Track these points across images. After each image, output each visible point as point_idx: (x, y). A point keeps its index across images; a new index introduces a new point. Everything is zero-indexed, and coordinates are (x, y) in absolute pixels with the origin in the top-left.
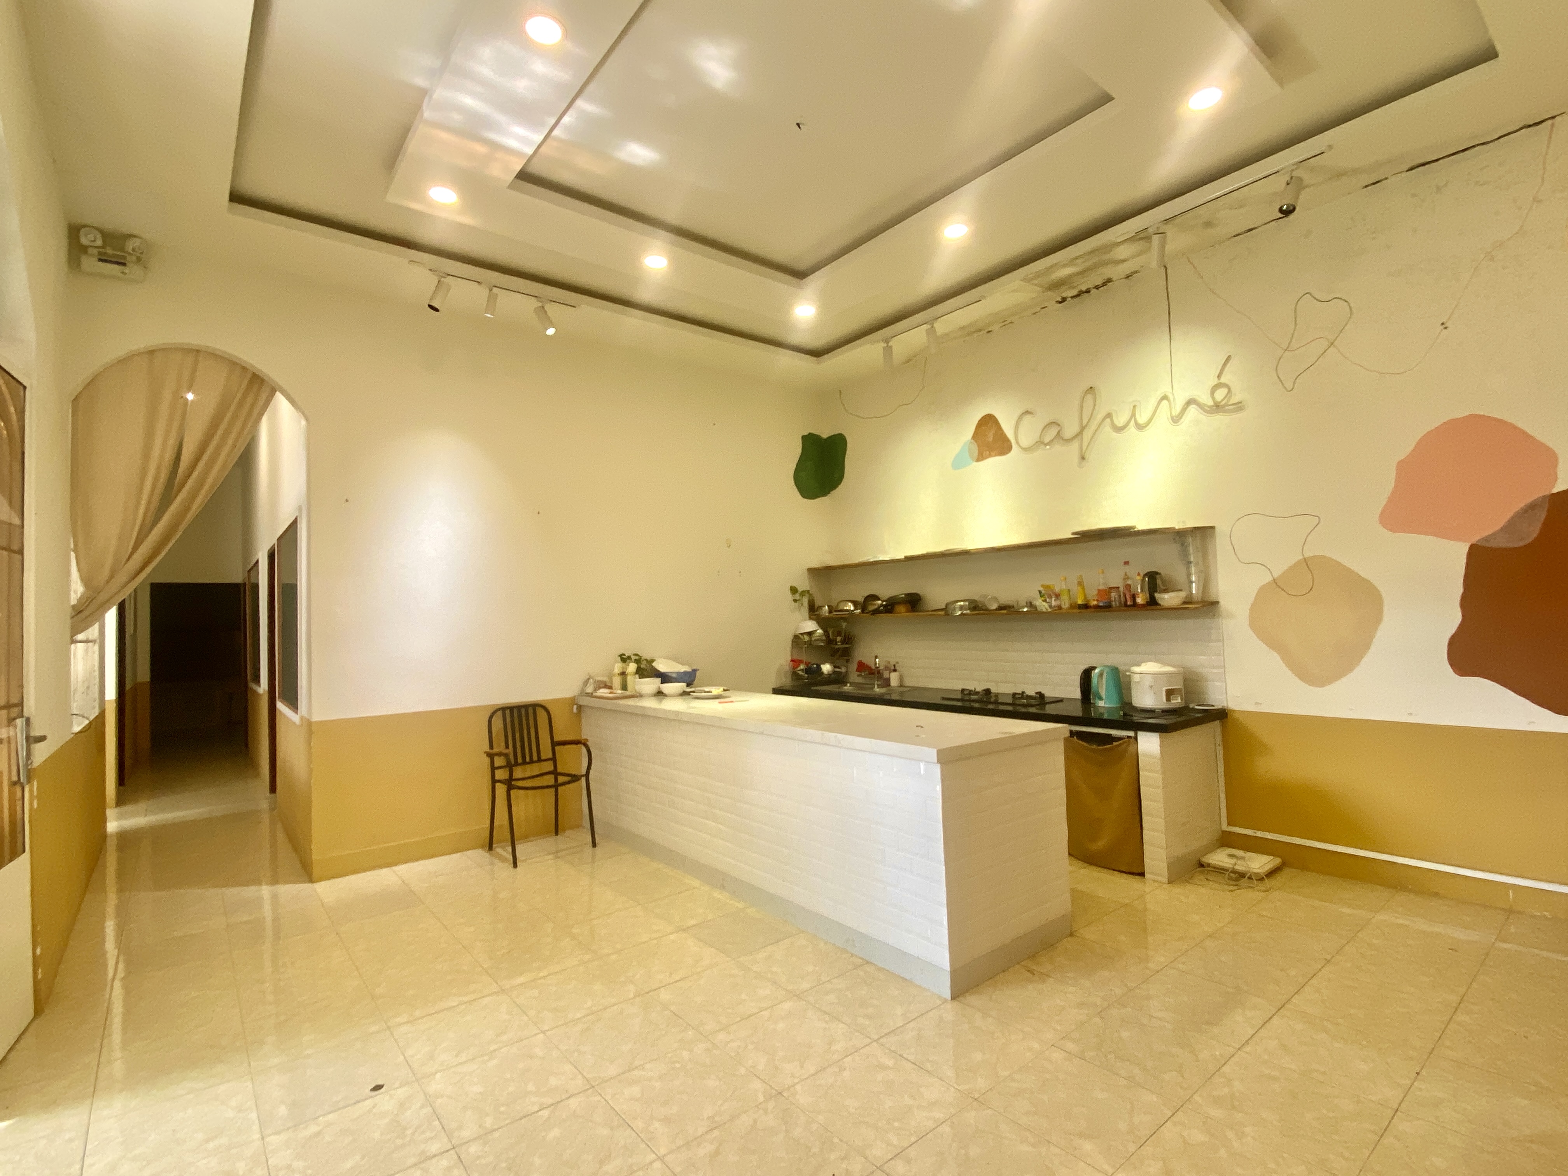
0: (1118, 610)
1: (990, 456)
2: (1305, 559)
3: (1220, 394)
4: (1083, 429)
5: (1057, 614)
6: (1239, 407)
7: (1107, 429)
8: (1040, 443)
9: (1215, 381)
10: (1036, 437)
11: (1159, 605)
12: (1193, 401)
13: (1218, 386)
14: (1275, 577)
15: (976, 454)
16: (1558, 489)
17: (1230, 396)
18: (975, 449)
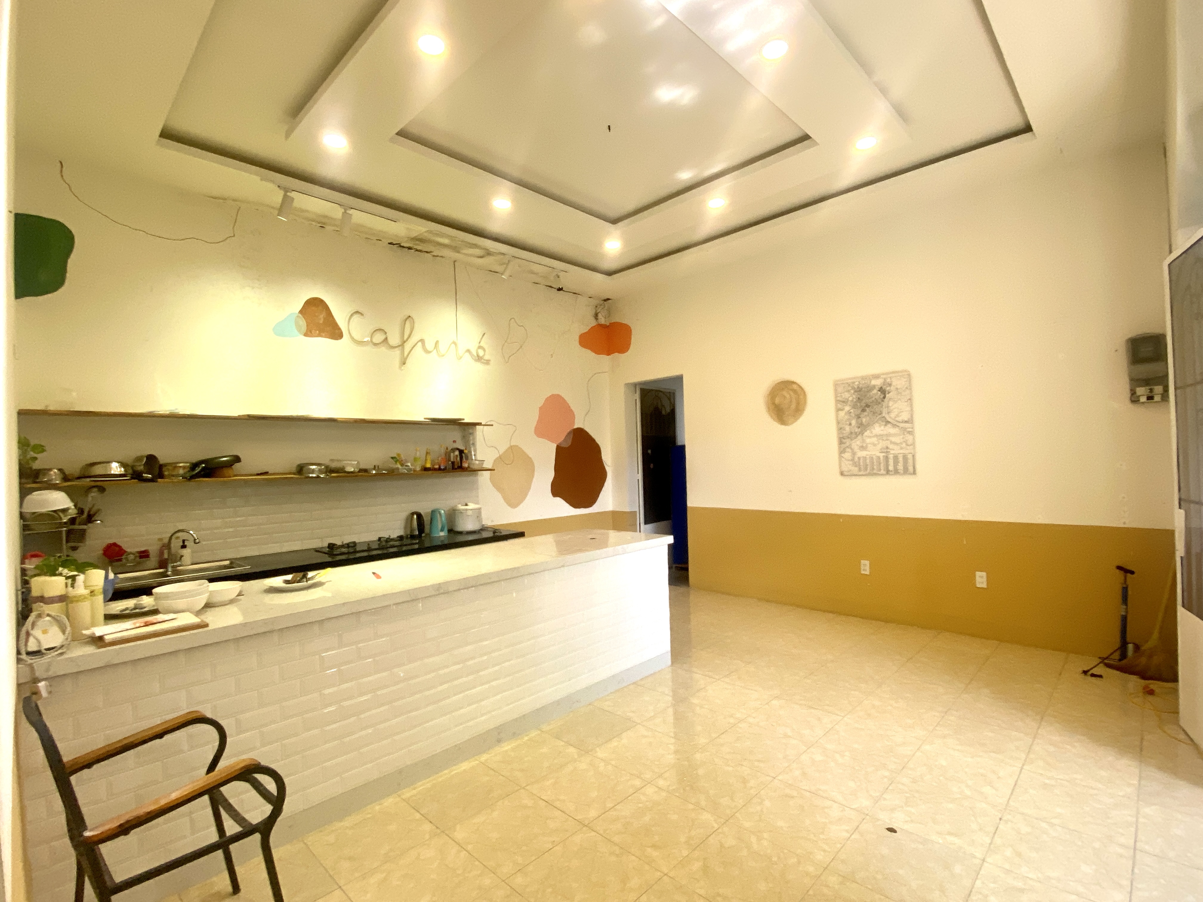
0: (447, 471)
1: (319, 335)
2: (511, 446)
3: (481, 352)
4: (404, 342)
5: (411, 475)
6: (487, 362)
7: (419, 348)
8: (370, 341)
9: (478, 345)
10: (367, 336)
11: (465, 467)
12: (468, 351)
13: (480, 347)
14: (500, 454)
15: (304, 328)
16: (576, 427)
17: (484, 355)
18: (303, 323)
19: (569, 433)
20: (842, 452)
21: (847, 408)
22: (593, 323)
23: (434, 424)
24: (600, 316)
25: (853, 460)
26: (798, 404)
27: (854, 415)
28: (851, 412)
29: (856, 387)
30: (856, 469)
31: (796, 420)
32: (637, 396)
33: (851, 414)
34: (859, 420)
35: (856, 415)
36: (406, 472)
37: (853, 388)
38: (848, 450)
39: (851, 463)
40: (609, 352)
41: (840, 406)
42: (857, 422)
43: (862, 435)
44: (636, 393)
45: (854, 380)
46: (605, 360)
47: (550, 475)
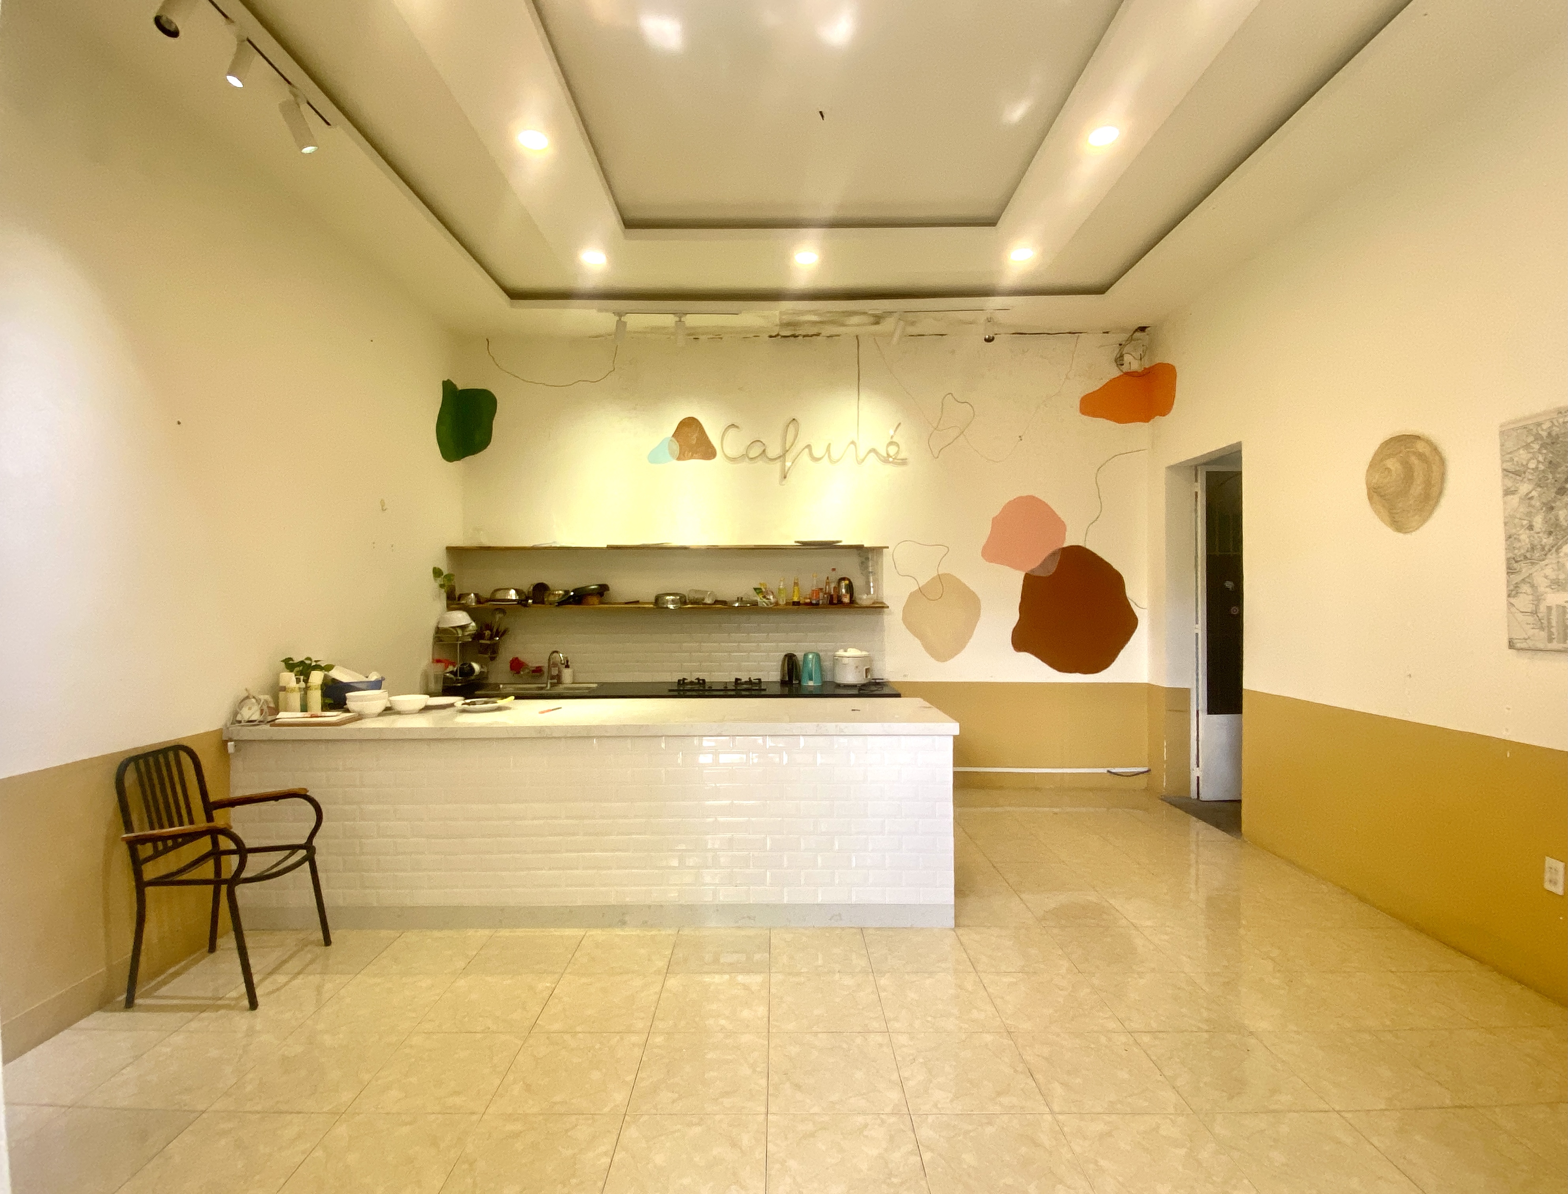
0: (824, 607)
1: (692, 457)
2: (939, 575)
3: (893, 450)
4: (785, 452)
5: (775, 610)
6: (904, 462)
7: (805, 457)
8: (745, 456)
9: (889, 440)
10: (742, 450)
11: (857, 604)
12: (873, 450)
13: (891, 443)
14: (920, 586)
15: (677, 452)
16: (1066, 545)
17: (898, 453)
18: (676, 447)
19: (1054, 554)
20: (1513, 592)
21: (1525, 488)
22: (1115, 373)
23: (804, 549)
24: (1127, 358)
25: (1534, 613)
26: (1428, 484)
27: (1538, 504)
28: (1532, 498)
29: (1544, 434)
30: (1544, 634)
31: (1424, 521)
32: (1200, 487)
33: (1533, 502)
34: (1551, 515)
35: (1544, 504)
36: (765, 605)
37: (1538, 437)
38: (1525, 588)
39: (1531, 619)
40: (1147, 418)
41: (1509, 483)
42: (1546, 521)
43: (1557, 551)
44: (1196, 481)
45: (1539, 420)
46: (1139, 431)
47: (1013, 617)
